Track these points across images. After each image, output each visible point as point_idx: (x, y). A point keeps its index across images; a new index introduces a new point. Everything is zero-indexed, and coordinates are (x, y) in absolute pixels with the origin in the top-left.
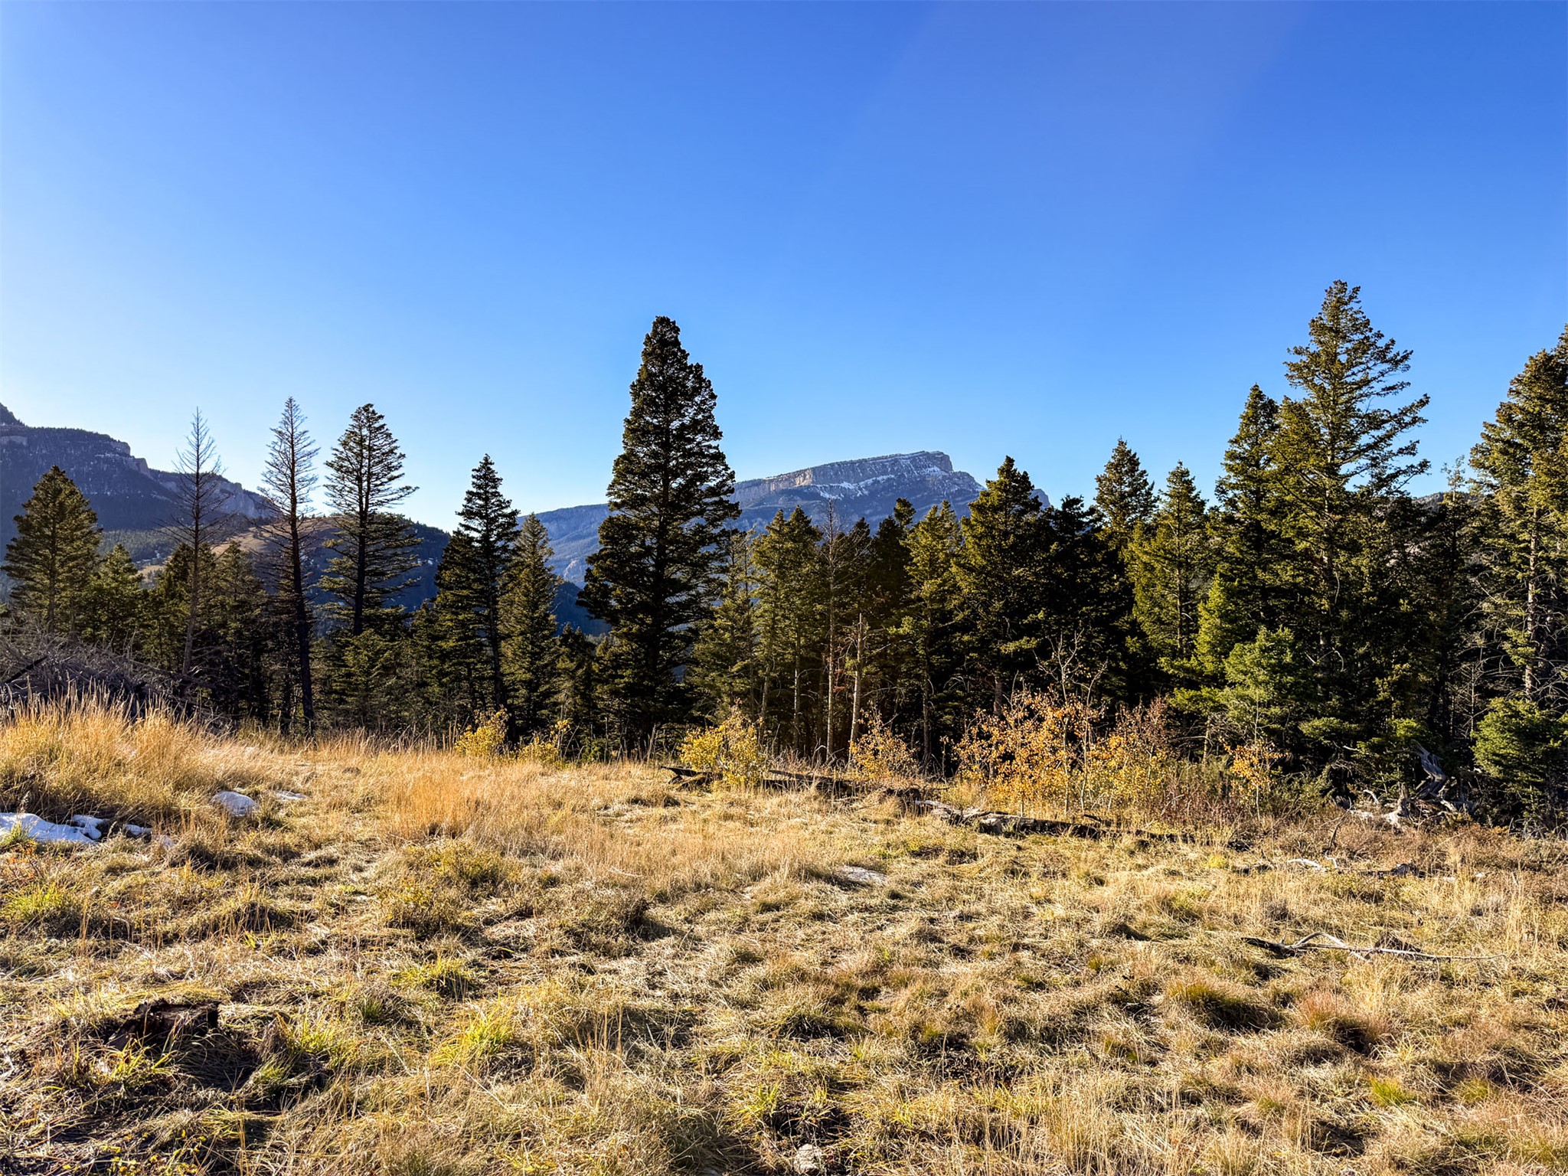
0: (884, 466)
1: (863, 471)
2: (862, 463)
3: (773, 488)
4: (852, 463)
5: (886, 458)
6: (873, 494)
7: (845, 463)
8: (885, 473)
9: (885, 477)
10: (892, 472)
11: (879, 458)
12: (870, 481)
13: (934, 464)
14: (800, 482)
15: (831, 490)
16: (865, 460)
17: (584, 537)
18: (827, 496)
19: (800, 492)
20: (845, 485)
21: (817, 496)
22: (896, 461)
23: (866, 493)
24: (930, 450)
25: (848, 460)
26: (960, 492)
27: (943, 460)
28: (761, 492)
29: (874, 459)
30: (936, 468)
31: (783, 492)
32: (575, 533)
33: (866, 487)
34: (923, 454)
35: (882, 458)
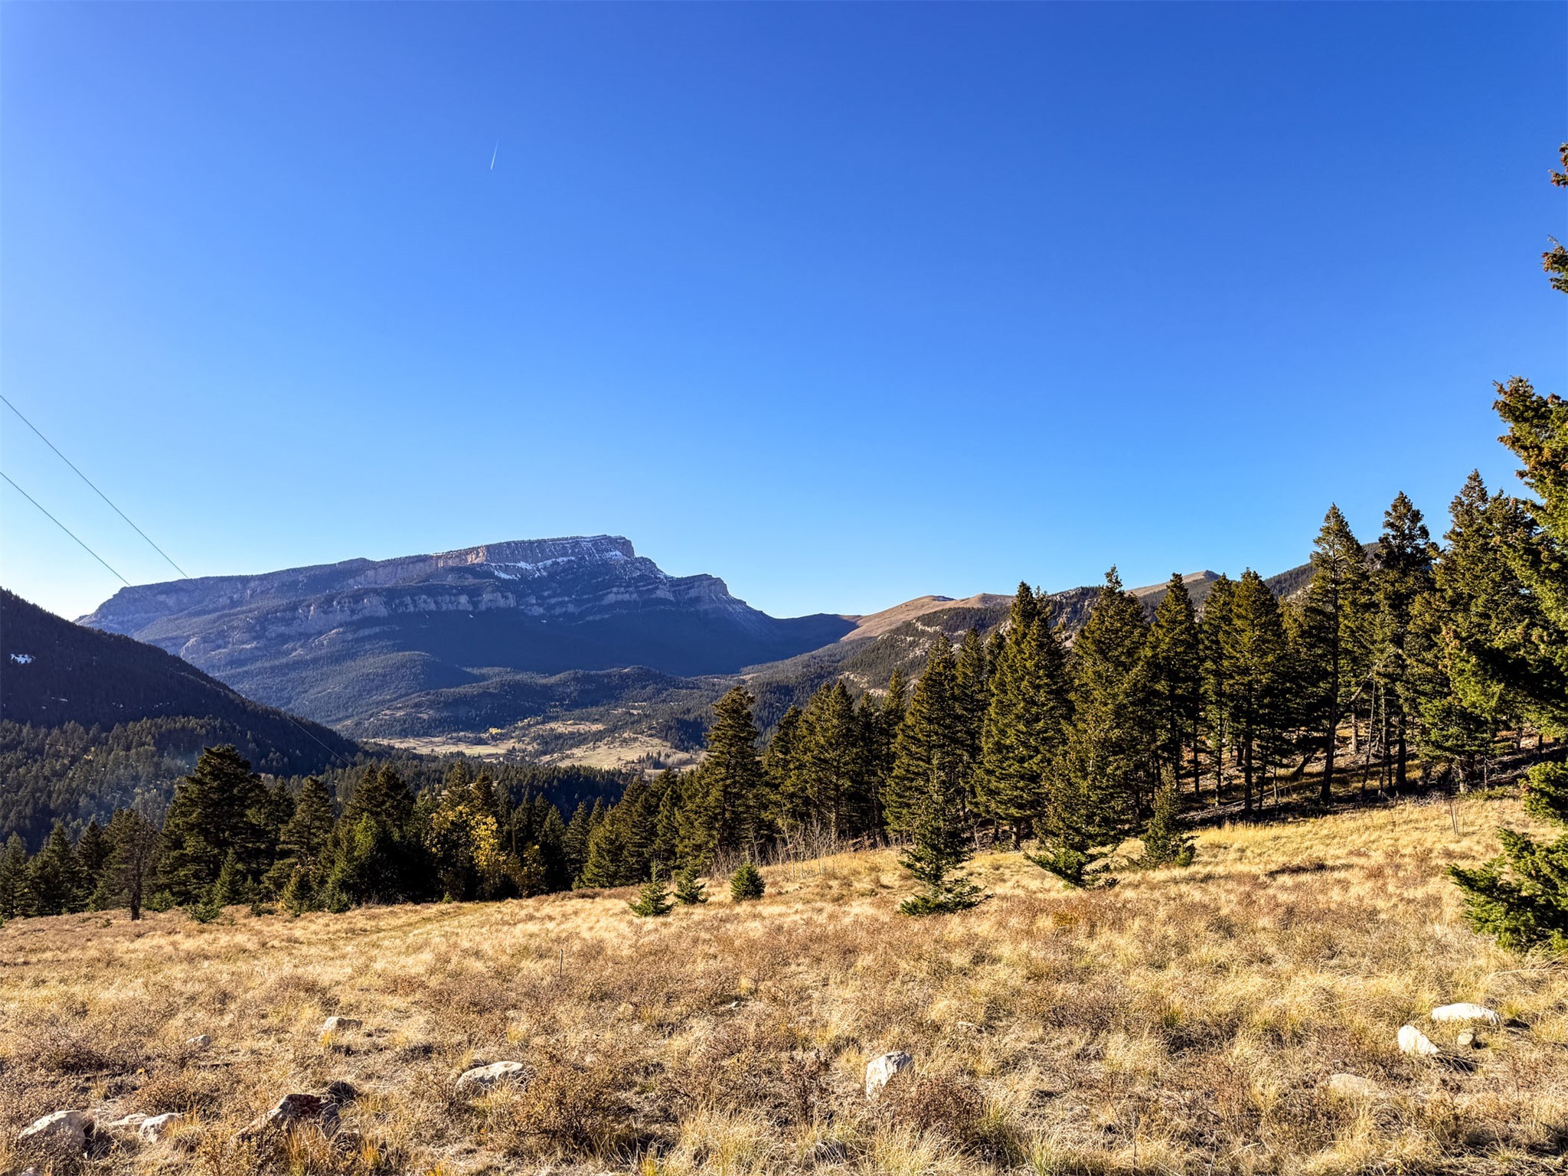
0: (564, 547)
1: (542, 551)
2: (541, 543)
3: (441, 564)
4: (531, 543)
5: (567, 539)
6: (552, 576)
7: (523, 542)
8: (565, 555)
9: (565, 559)
10: (573, 554)
11: (558, 539)
12: (549, 562)
13: (616, 549)
14: (471, 559)
15: (506, 570)
16: (545, 541)
17: (209, 613)
18: (503, 576)
19: (472, 570)
20: (522, 565)
21: (491, 575)
22: (577, 543)
23: (545, 574)
24: (613, 535)
25: (526, 539)
26: (642, 577)
27: (625, 545)
28: (427, 569)
29: (553, 540)
30: (618, 553)
31: (453, 569)
32: (199, 608)
33: (545, 568)
34: (605, 537)
35: (563, 539)
